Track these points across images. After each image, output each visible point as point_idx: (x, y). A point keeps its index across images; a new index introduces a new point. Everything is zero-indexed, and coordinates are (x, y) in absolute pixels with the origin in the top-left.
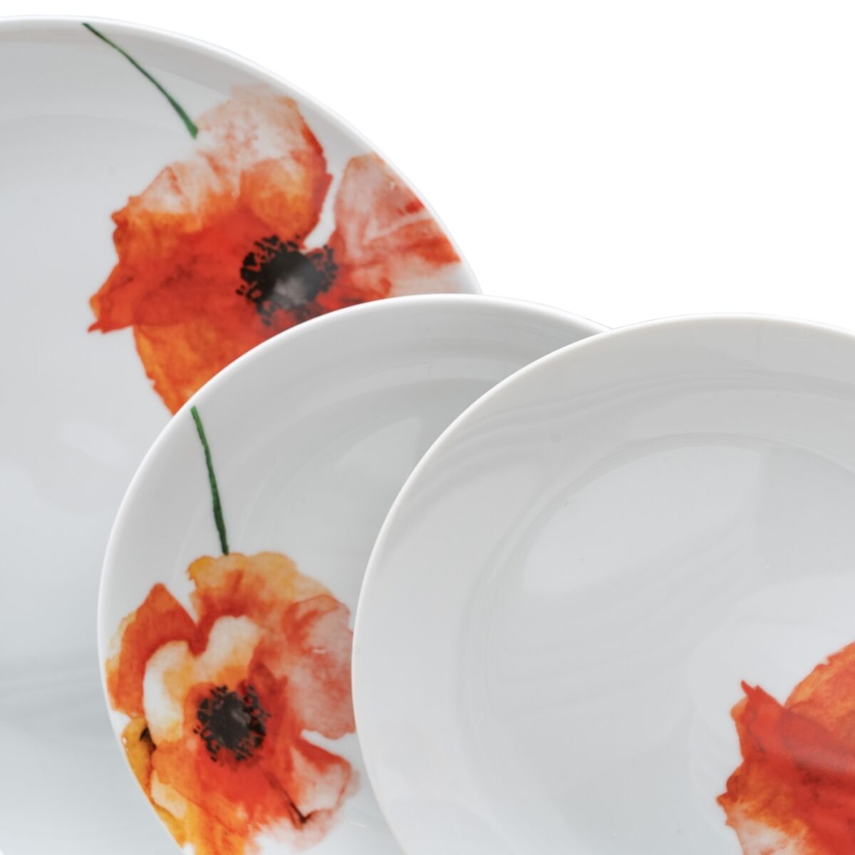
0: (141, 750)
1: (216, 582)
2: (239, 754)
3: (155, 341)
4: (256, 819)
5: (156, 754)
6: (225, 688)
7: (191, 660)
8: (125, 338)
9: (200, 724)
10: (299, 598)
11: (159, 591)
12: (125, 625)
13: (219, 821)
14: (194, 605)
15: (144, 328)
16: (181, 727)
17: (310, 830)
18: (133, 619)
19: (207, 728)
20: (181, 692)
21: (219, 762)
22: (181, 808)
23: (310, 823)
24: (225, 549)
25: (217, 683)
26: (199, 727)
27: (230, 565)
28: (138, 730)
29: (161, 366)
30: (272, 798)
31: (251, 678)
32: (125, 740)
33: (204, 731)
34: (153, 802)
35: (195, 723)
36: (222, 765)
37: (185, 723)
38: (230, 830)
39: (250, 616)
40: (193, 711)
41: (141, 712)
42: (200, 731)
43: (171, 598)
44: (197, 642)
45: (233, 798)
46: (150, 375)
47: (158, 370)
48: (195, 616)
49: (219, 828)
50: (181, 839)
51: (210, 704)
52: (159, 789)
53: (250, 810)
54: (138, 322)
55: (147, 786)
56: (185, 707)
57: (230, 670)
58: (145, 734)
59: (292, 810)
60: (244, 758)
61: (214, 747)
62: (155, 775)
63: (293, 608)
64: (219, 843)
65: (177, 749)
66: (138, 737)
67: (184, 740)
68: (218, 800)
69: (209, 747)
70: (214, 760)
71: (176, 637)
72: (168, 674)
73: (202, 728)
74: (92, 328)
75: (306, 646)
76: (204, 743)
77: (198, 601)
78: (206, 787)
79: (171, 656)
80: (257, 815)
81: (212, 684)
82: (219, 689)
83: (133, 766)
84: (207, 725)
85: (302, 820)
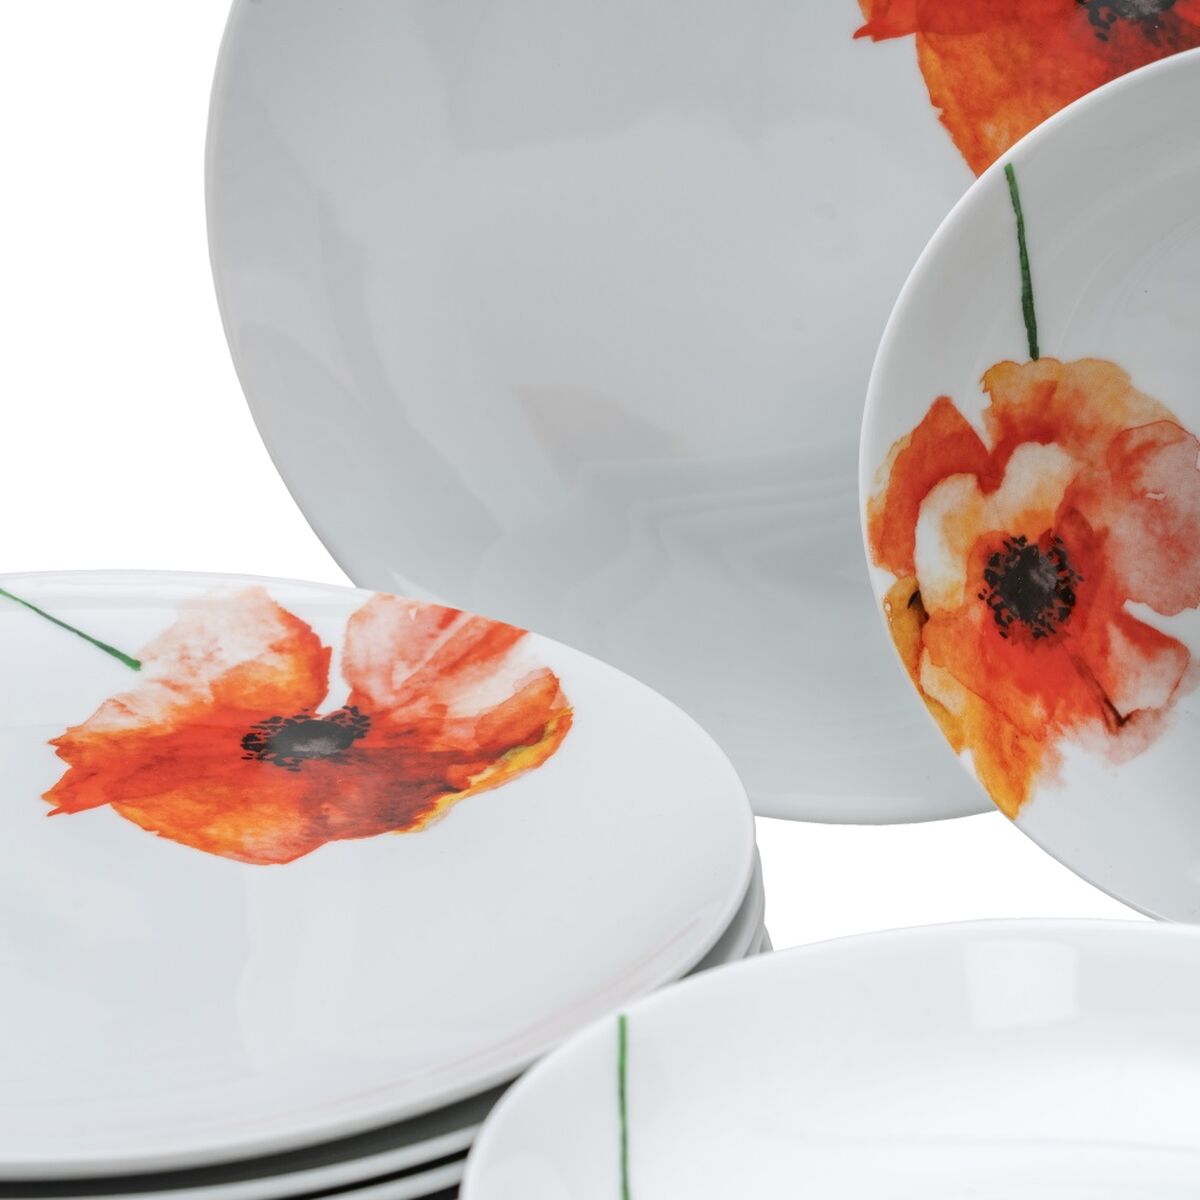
0: (908, 621)
1: (1019, 396)
2: (1036, 629)
3: (944, 55)
4: (1056, 718)
5: (927, 626)
6: (1023, 539)
7: (981, 500)
8: (904, 49)
9: (987, 587)
10: (1132, 423)
11: (943, 406)
12: (896, 451)
13: (1010, 720)
14: (988, 427)
15: (932, 36)
16: (962, 590)
17: (1130, 736)
18: (906, 444)
19: (996, 593)
20: (964, 542)
21: (1010, 639)
22: (959, 700)
23: (1129, 726)
24: (1034, 353)
25: (1014, 533)
26: (985, 592)
27: (1040, 373)
28: (907, 593)
29: (952, 89)
30: (1080, 691)
31: (1059, 527)
32: (888, 607)
33: (992, 596)
34: (921, 690)
35: (981, 585)
36: (1013, 644)
37: (968, 585)
38: (1022, 731)
39: (1063, 443)
40: (979, 569)
41: (911, 569)
42: (987, 596)
43: (957, 416)
44: (990, 478)
45: (1027, 688)
46: (935, 102)
47: (947, 95)
48: (988, 441)
49: (1008, 729)
50: (957, 743)
51: (1002, 562)
52: (929, 672)
53: (1050, 707)
54: (924, 27)
55: (915, 670)
56: (968, 564)
57: (1031, 515)
58: (916, 599)
59: (1106, 707)
60: (1044, 634)
61: (1004, 619)
62: (926, 653)
63: (1122, 436)
64: (1007, 749)
65: (956, 619)
66: (906, 603)
67: (966, 607)
68: (1008, 691)
69: (999, 620)
70: (1004, 636)
71: (962, 469)
72: (948, 518)
73: (990, 592)
74: (859, 34)
75: (1137, 488)
76: (992, 612)
77: (994, 421)
78: (992, 673)
79: (954, 494)
80: (1058, 712)
81: (1006, 534)
82: (1014, 540)
83: (897, 641)
84: (997, 588)
85: (1119, 722)
